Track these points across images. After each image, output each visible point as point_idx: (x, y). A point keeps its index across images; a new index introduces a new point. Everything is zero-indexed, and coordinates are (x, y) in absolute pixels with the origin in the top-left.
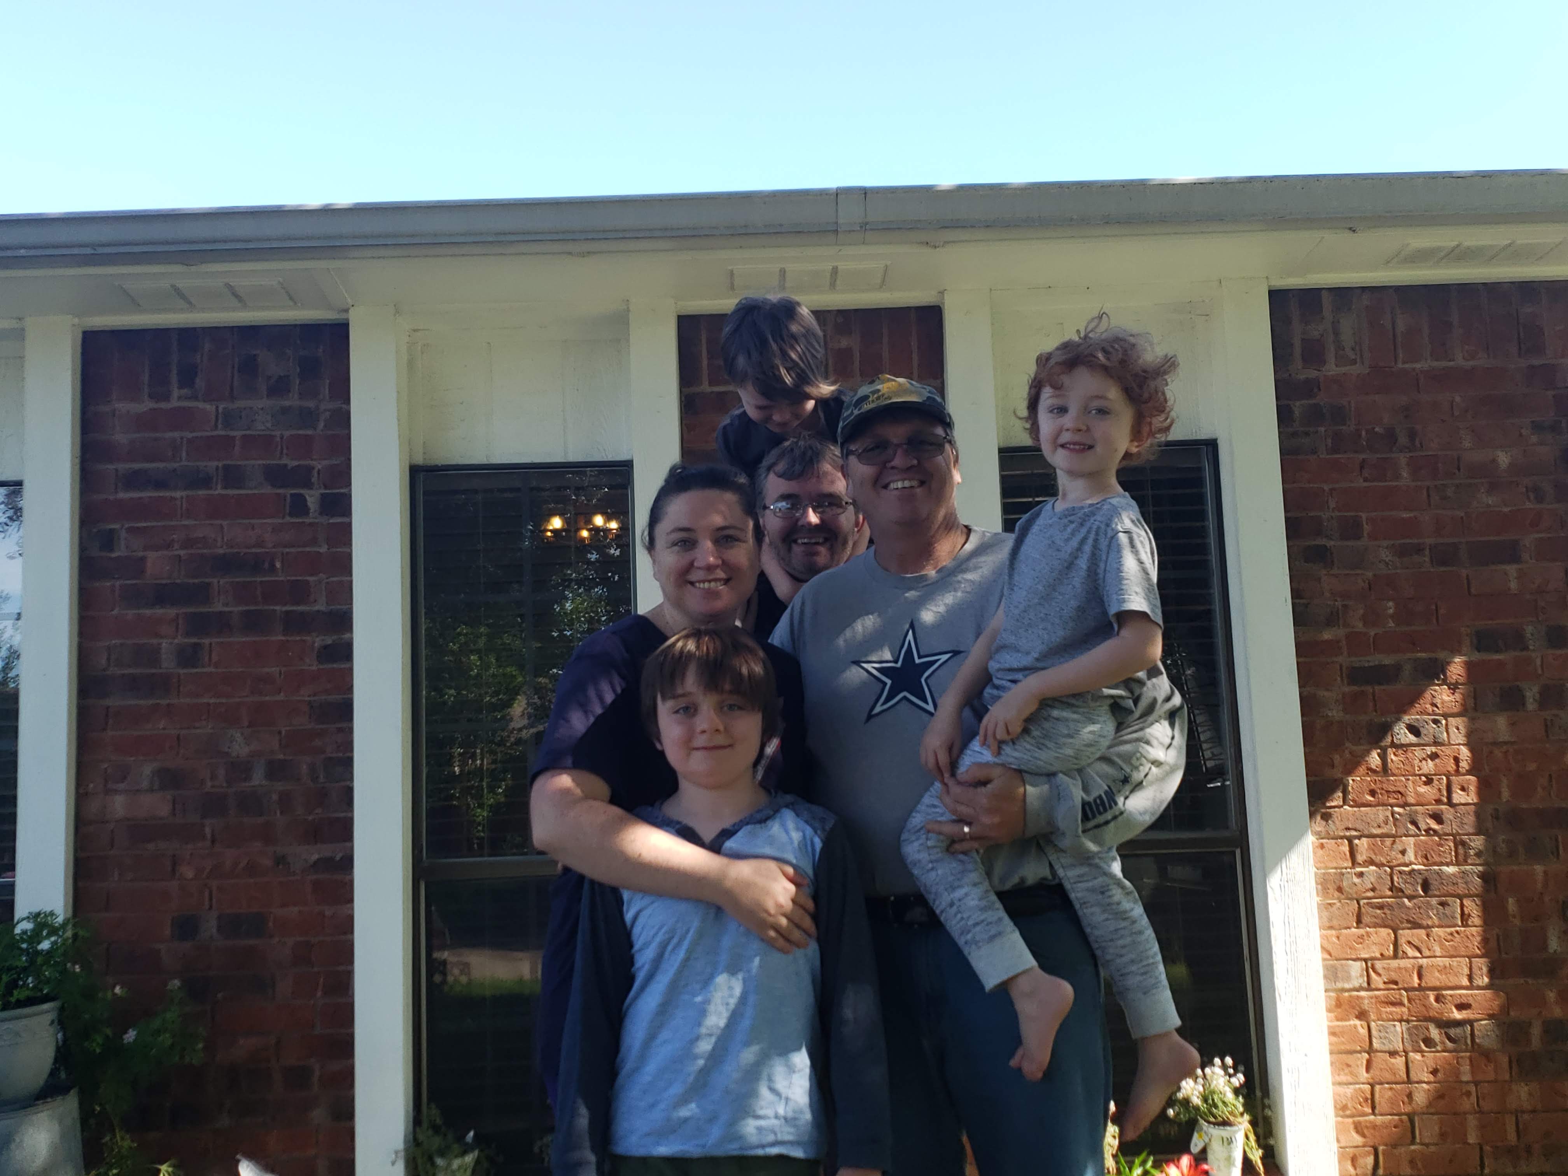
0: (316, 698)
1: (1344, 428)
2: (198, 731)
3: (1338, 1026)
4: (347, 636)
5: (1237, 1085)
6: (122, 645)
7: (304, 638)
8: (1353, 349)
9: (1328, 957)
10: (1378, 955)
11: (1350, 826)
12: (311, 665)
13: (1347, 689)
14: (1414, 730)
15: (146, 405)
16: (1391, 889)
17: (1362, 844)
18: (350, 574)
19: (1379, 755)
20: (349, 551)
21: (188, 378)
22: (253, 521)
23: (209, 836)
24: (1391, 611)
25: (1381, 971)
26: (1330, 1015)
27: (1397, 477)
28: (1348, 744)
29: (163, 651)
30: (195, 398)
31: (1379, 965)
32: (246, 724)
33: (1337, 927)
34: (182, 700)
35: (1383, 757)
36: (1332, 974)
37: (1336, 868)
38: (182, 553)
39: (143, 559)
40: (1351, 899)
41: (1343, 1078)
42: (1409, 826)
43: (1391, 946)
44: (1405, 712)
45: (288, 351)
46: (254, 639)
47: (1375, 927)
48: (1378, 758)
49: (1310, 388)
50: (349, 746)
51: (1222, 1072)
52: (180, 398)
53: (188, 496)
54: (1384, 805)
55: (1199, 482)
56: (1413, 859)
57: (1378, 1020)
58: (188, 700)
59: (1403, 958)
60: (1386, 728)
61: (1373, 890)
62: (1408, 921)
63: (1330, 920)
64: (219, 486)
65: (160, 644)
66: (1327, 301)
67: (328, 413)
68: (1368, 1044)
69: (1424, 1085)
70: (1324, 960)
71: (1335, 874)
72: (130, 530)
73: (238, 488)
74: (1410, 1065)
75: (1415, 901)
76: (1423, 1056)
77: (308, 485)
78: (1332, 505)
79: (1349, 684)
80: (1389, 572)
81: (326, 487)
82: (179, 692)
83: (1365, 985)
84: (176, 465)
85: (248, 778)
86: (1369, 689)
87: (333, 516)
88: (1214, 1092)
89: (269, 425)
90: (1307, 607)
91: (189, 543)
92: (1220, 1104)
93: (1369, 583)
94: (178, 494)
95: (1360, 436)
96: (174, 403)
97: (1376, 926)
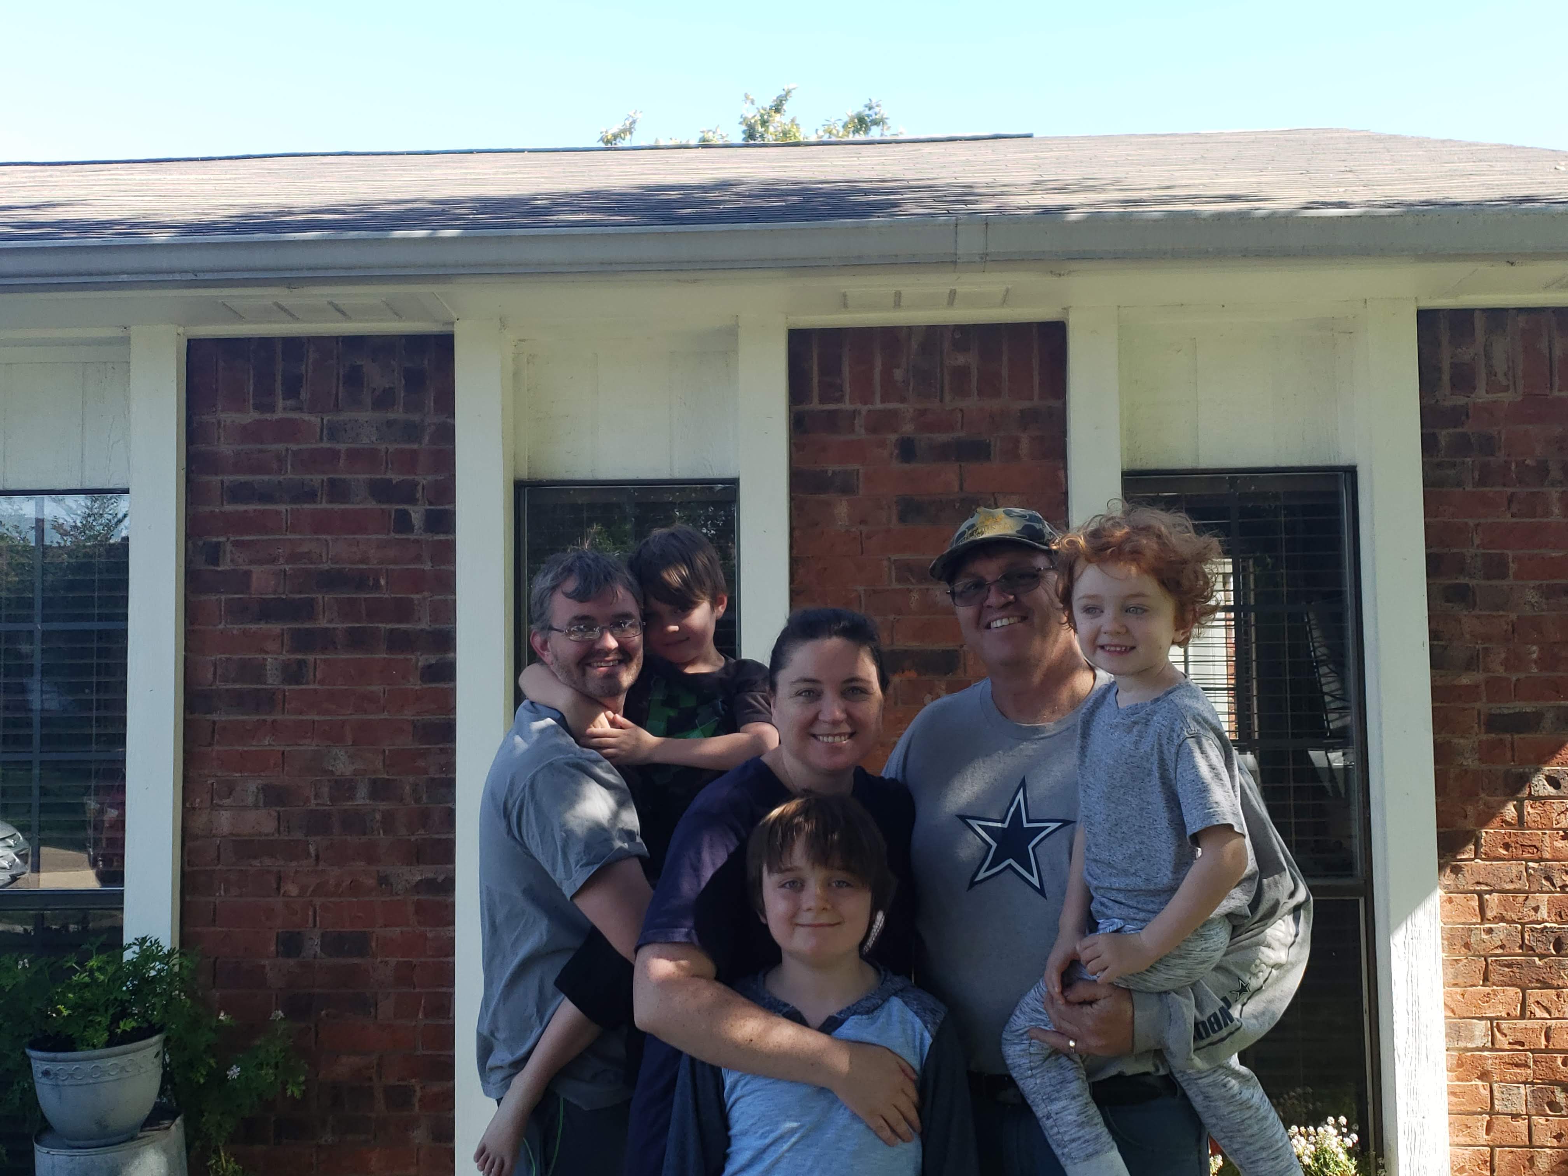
0: (419, 718)
1: (1491, 458)
2: (302, 748)
3: (1459, 1086)
4: (451, 655)
5: (1351, 1145)
6: (227, 659)
7: (409, 657)
8: (1505, 374)
9: (1452, 1015)
10: (1504, 1015)
11: (1481, 880)
12: (415, 684)
13: (1484, 737)
14: (1554, 782)
15: (251, 416)
16: (1521, 947)
17: (1493, 900)
18: (454, 593)
19: (1514, 806)
20: (452, 568)
21: (292, 389)
22: (356, 536)
23: (313, 855)
24: (1535, 656)
25: (1505, 1032)
26: (1450, 1074)
27: (1547, 513)
28: (1482, 795)
29: (268, 667)
30: (300, 409)
31: (1504, 1025)
32: (350, 743)
33: (1463, 985)
34: (287, 717)
35: (1519, 809)
36: (1455, 1032)
37: (1464, 924)
38: (287, 567)
39: (248, 574)
40: (1480, 956)
41: (1462, 1140)
42: (1544, 882)
43: (1519, 1005)
44: (1546, 763)
45: (393, 362)
46: (358, 656)
47: (1502, 986)
48: (1513, 810)
49: (1458, 416)
50: (450, 766)
51: (1335, 1132)
52: (285, 409)
53: (292, 509)
54: (1518, 859)
55: (1336, 510)
56: (1546, 917)
57: (1501, 1081)
58: (293, 717)
59: (1530, 1019)
60: (1524, 780)
61: (1502, 947)
62: (1538, 981)
63: (1456, 977)
64: (324, 501)
65: (266, 659)
66: (1479, 323)
67: (433, 427)
68: (1489, 1105)
69: (1547, 1150)
70: (1446, 1017)
71: (1463, 929)
72: (236, 544)
73: (342, 503)
74: (1534, 1128)
75: (1546, 960)
76: (1547, 1120)
77: (413, 501)
78: (1477, 541)
79: (1486, 733)
80: (1535, 614)
81: (431, 503)
82: (283, 709)
83: (1489, 1045)
84: (281, 478)
85: (352, 798)
86: (1507, 737)
87: (437, 533)
88: (1326, 1151)
89: (374, 439)
90: (1445, 649)
91: (293, 558)
92: (1332, 1165)
93: (1513, 626)
94: (282, 508)
95: (1510, 468)
96: (279, 415)
97: (1504, 984)
